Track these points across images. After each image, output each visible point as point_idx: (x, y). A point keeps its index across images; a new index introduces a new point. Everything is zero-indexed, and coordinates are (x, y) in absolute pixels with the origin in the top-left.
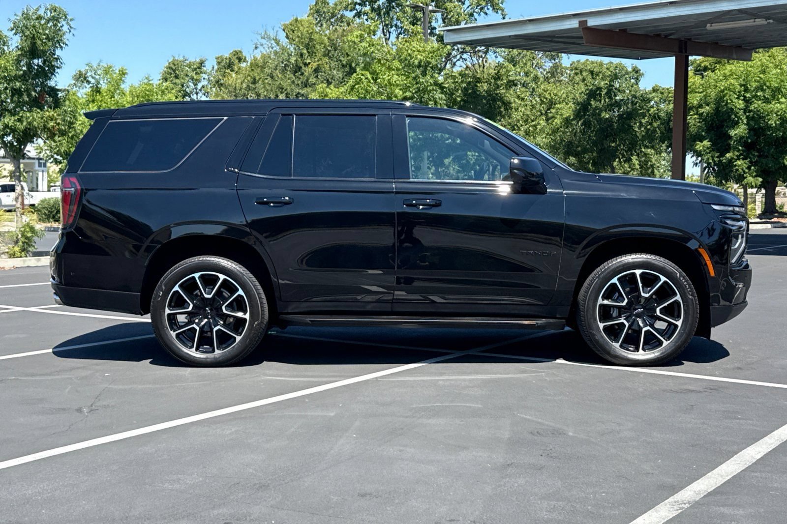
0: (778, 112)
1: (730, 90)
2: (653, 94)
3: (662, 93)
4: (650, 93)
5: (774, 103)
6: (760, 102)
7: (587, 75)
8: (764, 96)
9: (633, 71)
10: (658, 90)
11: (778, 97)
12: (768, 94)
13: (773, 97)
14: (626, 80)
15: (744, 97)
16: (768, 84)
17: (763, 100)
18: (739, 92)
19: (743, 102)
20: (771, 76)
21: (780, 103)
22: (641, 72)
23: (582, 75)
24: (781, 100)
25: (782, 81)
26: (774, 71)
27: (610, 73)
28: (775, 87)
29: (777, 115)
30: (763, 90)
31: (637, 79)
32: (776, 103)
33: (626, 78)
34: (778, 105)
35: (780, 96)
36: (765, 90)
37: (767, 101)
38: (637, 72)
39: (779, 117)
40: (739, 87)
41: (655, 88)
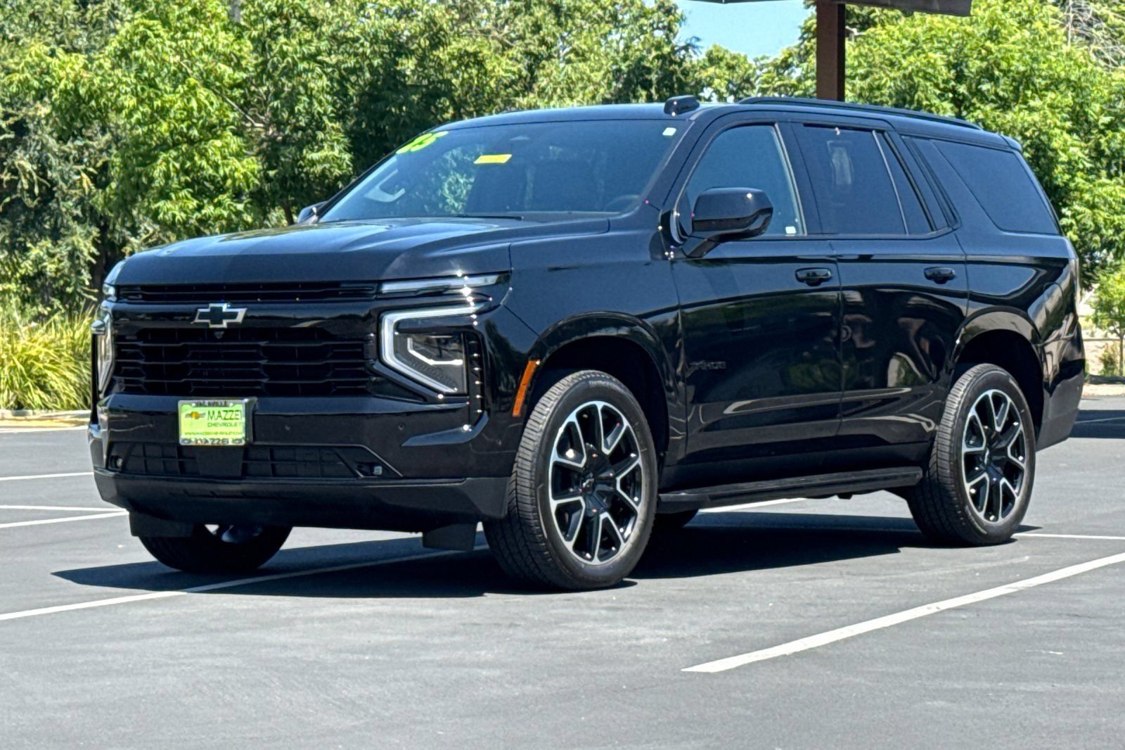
0: (1027, 130)
1: (926, 77)
2: (711, 70)
3: (731, 68)
4: (704, 68)
5: (1016, 109)
6: (988, 108)
7: (545, 15)
8: (996, 94)
9: (659, 8)
10: (721, 59)
11: (1025, 95)
12: (1004, 88)
13: (1017, 96)
14: (643, 32)
15: (954, 91)
16: (1004, 65)
17: (993, 101)
18: (946, 82)
19: (951, 105)
20: (1012, 47)
21: (1031, 110)
22: (679, 12)
23: (531, 14)
24: (1032, 103)
25: (1035, 60)
26: (1018, 36)
27: (600, 12)
28: (1018, 73)
29: (1025, 138)
30: (993, 79)
31: (670, 30)
32: (1021, 110)
33: (641, 27)
34: (1025, 114)
35: (1029, 93)
36: (998, 79)
37: (1004, 105)
38: (668, 12)
39: (1028, 142)
40: (944, 70)
41: (715, 54)
